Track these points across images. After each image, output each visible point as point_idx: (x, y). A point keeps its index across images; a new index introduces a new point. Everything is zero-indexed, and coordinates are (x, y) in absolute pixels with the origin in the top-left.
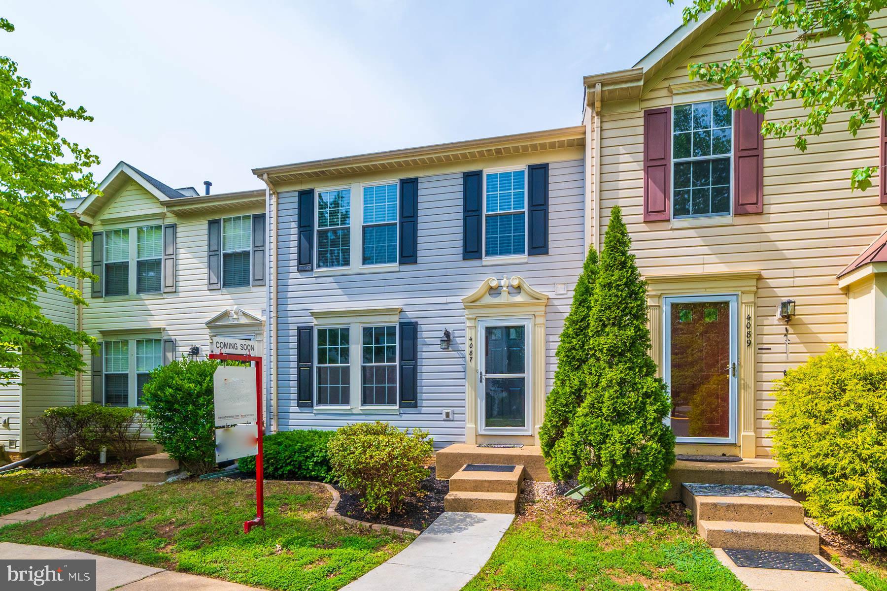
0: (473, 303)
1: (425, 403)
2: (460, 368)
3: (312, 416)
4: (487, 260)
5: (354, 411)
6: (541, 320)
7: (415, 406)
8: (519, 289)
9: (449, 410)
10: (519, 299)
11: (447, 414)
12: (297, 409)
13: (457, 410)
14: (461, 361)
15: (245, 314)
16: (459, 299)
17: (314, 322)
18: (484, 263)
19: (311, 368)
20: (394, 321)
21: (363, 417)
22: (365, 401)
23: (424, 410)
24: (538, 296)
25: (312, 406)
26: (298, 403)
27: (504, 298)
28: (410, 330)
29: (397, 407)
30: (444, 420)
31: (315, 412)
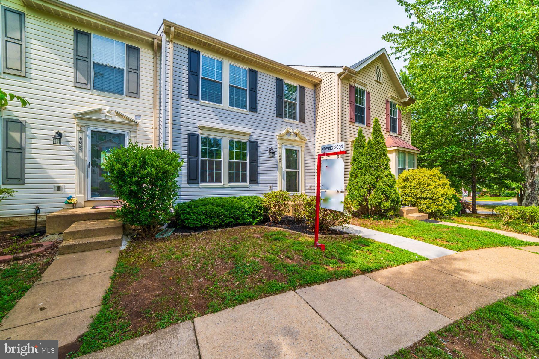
0: (281, 138)
1: (261, 182)
2: (275, 166)
3: (198, 189)
4: (285, 120)
5: (225, 186)
6: (303, 149)
7: (257, 183)
8: (296, 135)
9: (271, 185)
10: (297, 138)
11: (271, 187)
12: (187, 185)
13: (274, 185)
14: (275, 162)
15: (118, 114)
16: (277, 134)
17: (200, 132)
18: (284, 121)
19: (198, 160)
20: (246, 139)
21: (230, 189)
22: (231, 180)
23: (260, 185)
24: (303, 138)
25: (198, 183)
26: (188, 181)
27: (292, 137)
28: (254, 145)
29: (248, 183)
30: (269, 190)
31: (200, 187)
